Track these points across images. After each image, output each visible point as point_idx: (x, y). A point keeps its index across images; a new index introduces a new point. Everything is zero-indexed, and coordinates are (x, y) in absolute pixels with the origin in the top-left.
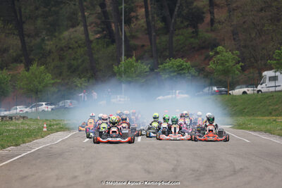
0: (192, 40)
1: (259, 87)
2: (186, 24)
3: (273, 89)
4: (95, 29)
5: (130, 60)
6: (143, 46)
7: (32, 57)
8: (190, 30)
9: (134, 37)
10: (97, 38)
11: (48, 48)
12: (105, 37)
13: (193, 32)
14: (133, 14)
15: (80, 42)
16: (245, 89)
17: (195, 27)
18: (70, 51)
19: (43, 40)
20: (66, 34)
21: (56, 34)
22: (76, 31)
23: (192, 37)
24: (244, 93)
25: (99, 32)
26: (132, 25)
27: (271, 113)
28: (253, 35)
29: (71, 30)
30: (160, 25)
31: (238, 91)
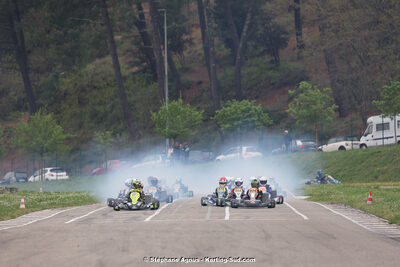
0: (270, 73)
1: (363, 140)
2: (262, 49)
3: (380, 142)
4: (131, 59)
5: (175, 103)
6: (200, 83)
7: (40, 101)
8: (268, 58)
9: (186, 70)
10: (134, 73)
11: (63, 88)
12: (144, 71)
13: (272, 62)
14: (185, 37)
15: (109, 79)
16: (343, 143)
17: (275, 54)
18: (95, 92)
19: (56, 77)
20: (90, 67)
21: (75, 68)
22: (104, 63)
23: (271, 69)
24: (342, 148)
25: (137, 64)
26: (185, 53)
27: (376, 177)
28: (353, 64)
29: (98, 61)
30: (225, 51)
31: (332, 146)
